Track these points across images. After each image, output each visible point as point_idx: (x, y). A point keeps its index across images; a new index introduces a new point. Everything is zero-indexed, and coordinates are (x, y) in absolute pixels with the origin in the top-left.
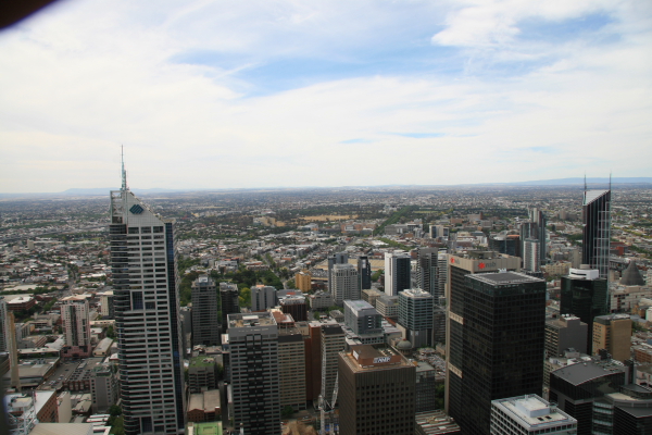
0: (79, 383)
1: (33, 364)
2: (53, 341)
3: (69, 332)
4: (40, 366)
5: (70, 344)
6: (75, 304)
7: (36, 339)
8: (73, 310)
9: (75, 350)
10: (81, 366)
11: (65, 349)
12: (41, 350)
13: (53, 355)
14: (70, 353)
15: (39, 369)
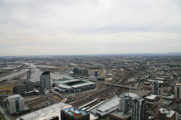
0: (179, 111)
1: (165, 101)
2: (170, 95)
3: (176, 94)
4: (167, 102)
5: (176, 98)
6: (179, 86)
7: (166, 94)
8: (178, 88)
9: (177, 100)
10: (180, 105)
11: (174, 99)
12: (167, 97)
13: (170, 100)
14: (176, 100)
15: (166, 103)
